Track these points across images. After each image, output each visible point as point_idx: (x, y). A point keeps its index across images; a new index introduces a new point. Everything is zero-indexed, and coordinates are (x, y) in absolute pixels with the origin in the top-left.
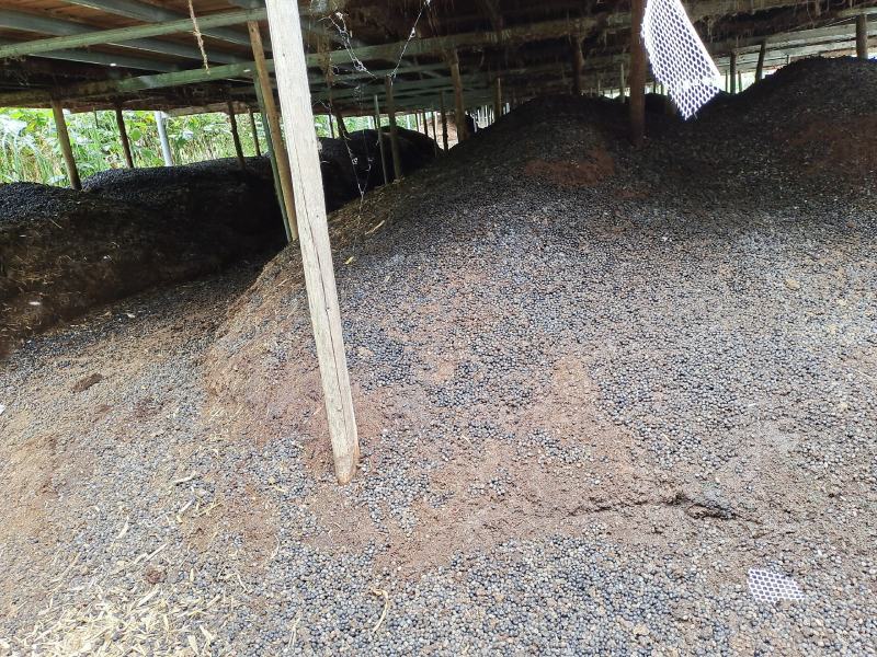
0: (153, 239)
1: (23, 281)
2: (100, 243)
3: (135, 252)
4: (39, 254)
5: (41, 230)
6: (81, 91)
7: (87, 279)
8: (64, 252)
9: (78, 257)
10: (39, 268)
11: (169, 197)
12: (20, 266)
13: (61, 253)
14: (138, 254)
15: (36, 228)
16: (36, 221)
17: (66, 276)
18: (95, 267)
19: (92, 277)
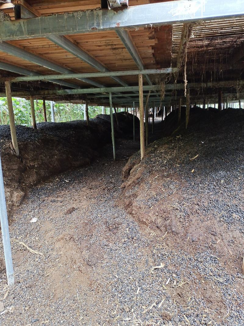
0: (68, 151)
1: (29, 165)
2: (51, 151)
3: (63, 155)
4: (33, 154)
5: (32, 145)
6: (42, 93)
7: (50, 165)
8: (41, 154)
9: (46, 156)
10: (33, 160)
11: (68, 134)
12: (27, 159)
13: (40, 155)
14: (64, 156)
15: (31, 144)
16: (30, 141)
17: (42, 163)
18: (52, 160)
19: (51, 165)
